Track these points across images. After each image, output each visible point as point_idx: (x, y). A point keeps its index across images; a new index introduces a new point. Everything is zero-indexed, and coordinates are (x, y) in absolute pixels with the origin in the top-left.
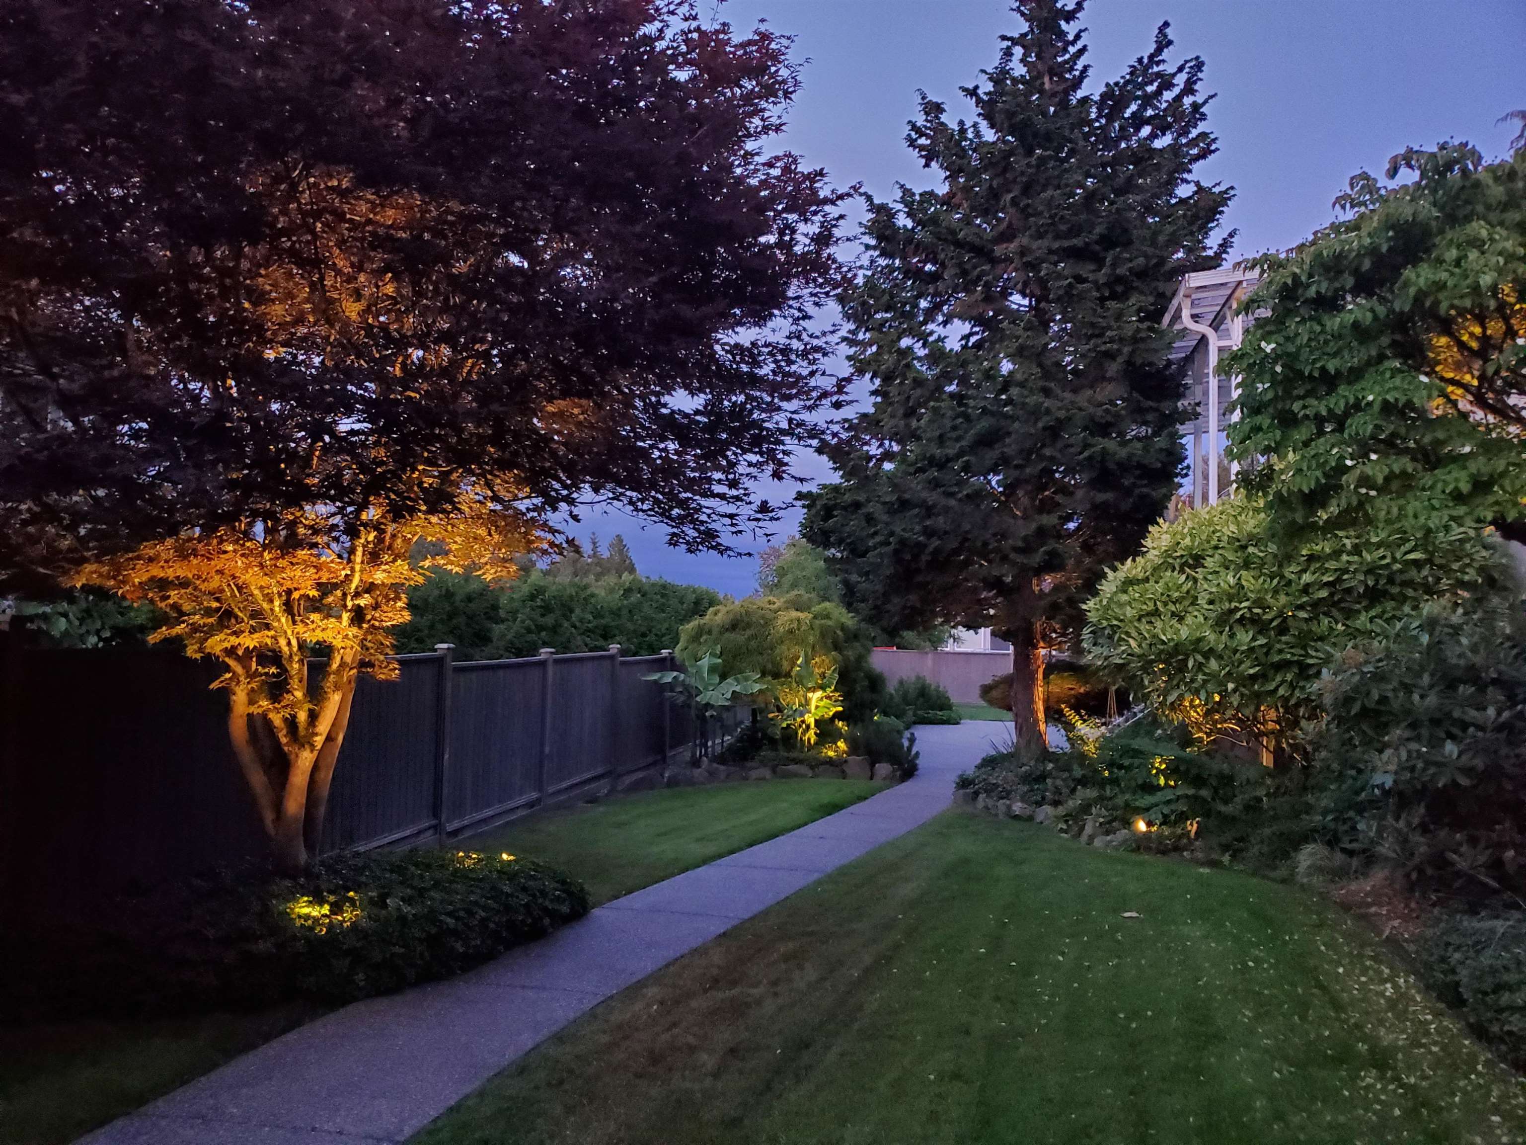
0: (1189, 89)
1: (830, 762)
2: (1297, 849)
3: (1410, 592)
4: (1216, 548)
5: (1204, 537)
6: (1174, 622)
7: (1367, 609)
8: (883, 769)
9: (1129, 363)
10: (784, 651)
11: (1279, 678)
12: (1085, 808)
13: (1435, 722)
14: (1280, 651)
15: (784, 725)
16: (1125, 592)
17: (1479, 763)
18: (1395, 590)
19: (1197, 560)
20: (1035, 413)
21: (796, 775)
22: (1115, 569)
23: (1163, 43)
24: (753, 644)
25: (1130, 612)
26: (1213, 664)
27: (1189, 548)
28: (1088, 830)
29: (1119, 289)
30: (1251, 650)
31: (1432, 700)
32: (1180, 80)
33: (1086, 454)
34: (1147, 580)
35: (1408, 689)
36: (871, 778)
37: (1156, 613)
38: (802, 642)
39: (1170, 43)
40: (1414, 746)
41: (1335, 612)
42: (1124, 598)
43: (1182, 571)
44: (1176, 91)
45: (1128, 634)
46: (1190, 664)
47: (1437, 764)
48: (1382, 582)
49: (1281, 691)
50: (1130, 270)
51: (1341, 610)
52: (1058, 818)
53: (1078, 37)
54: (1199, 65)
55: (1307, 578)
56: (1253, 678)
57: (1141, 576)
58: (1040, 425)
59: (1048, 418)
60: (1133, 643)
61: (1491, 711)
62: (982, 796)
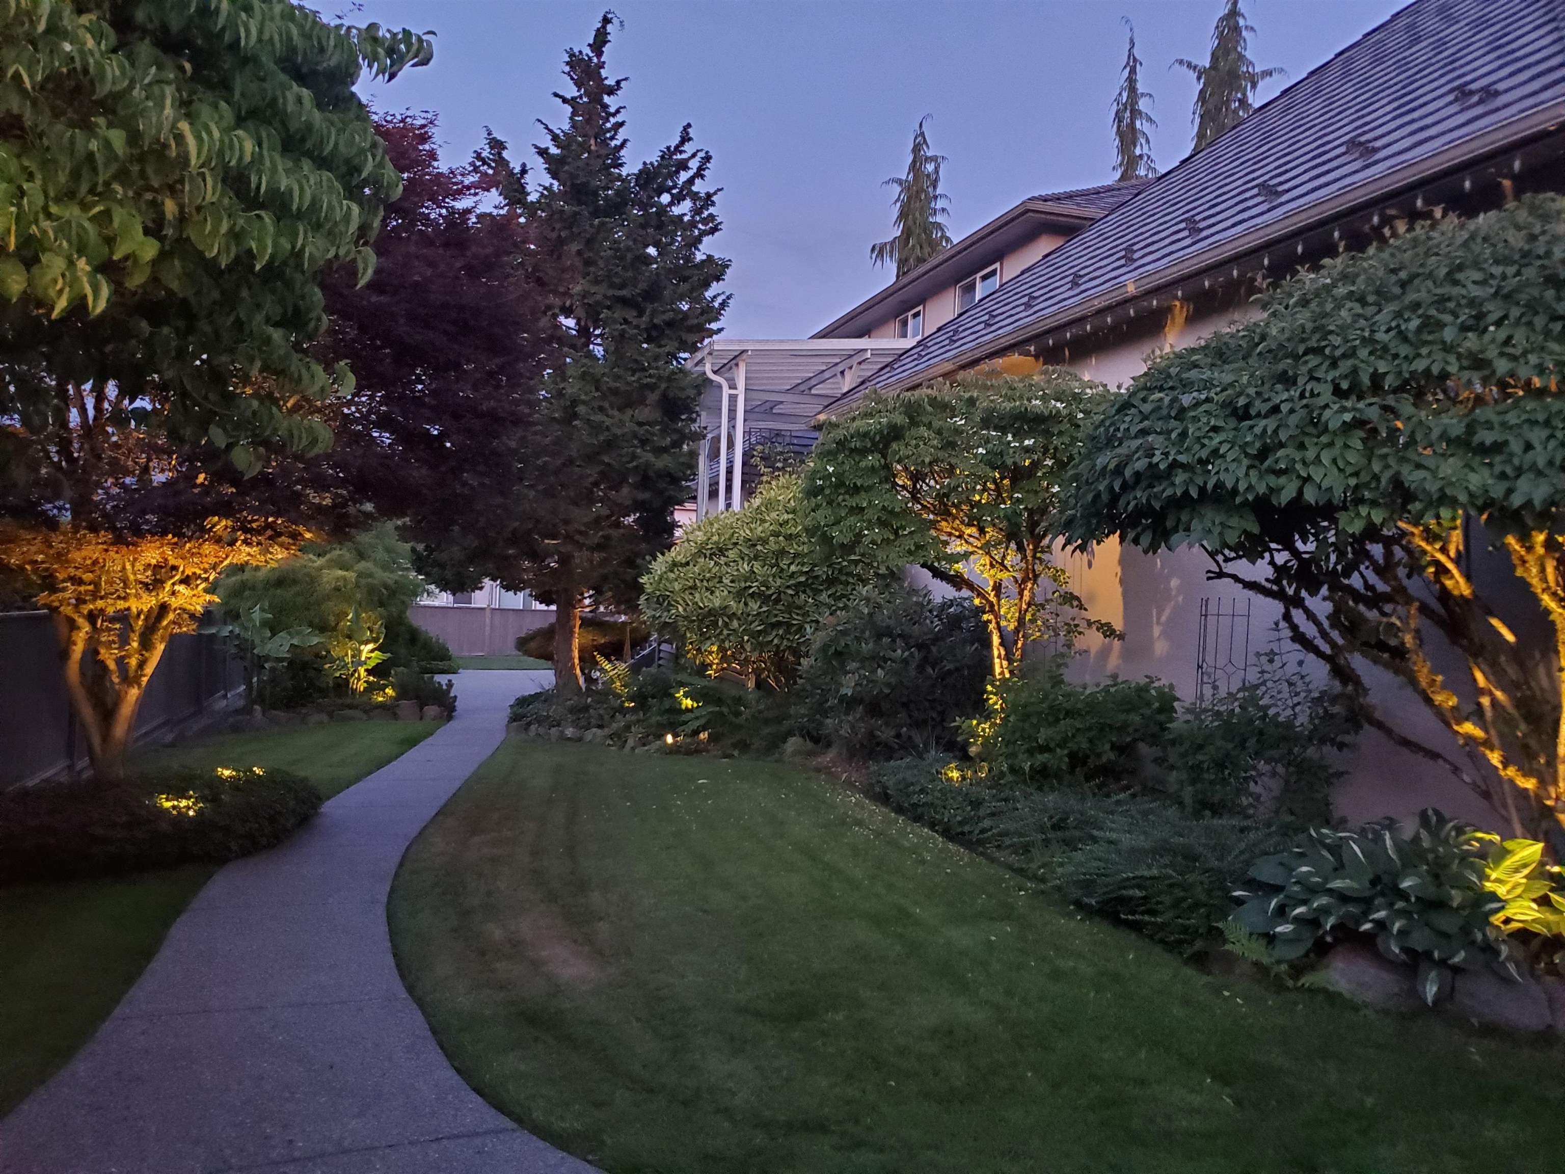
0: (699, 174)
1: (381, 706)
2: (784, 741)
3: (851, 580)
4: (736, 544)
5: (727, 536)
6: (708, 594)
7: (827, 589)
8: (432, 710)
9: (664, 396)
10: (331, 606)
11: (774, 633)
12: (628, 728)
13: (872, 658)
14: (776, 616)
15: (337, 675)
16: (672, 571)
17: (893, 681)
18: (843, 578)
19: (722, 551)
20: (596, 428)
21: (352, 719)
22: (663, 554)
23: (685, 138)
24: (300, 600)
25: (677, 586)
26: (735, 624)
27: (715, 543)
28: (631, 742)
29: (654, 334)
30: (759, 614)
31: (871, 646)
32: (694, 164)
33: (634, 464)
34: (687, 564)
35: (858, 639)
36: (421, 719)
37: (694, 587)
38: (348, 600)
39: (690, 139)
40: (862, 672)
41: (808, 591)
42: (672, 575)
43: (711, 559)
44: (691, 173)
45: (678, 602)
46: (720, 623)
47: (872, 681)
48: (836, 572)
49: (776, 641)
50: (664, 321)
51: (812, 589)
52: (606, 737)
53: (618, 111)
54: (708, 158)
55: (793, 568)
56: (760, 632)
57: (684, 561)
58: (602, 438)
59: (606, 433)
60: (681, 609)
61: (899, 651)
62: (533, 727)
